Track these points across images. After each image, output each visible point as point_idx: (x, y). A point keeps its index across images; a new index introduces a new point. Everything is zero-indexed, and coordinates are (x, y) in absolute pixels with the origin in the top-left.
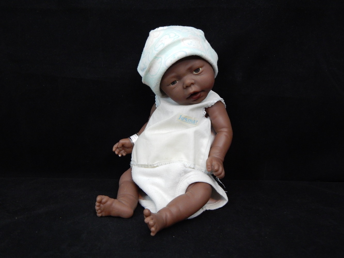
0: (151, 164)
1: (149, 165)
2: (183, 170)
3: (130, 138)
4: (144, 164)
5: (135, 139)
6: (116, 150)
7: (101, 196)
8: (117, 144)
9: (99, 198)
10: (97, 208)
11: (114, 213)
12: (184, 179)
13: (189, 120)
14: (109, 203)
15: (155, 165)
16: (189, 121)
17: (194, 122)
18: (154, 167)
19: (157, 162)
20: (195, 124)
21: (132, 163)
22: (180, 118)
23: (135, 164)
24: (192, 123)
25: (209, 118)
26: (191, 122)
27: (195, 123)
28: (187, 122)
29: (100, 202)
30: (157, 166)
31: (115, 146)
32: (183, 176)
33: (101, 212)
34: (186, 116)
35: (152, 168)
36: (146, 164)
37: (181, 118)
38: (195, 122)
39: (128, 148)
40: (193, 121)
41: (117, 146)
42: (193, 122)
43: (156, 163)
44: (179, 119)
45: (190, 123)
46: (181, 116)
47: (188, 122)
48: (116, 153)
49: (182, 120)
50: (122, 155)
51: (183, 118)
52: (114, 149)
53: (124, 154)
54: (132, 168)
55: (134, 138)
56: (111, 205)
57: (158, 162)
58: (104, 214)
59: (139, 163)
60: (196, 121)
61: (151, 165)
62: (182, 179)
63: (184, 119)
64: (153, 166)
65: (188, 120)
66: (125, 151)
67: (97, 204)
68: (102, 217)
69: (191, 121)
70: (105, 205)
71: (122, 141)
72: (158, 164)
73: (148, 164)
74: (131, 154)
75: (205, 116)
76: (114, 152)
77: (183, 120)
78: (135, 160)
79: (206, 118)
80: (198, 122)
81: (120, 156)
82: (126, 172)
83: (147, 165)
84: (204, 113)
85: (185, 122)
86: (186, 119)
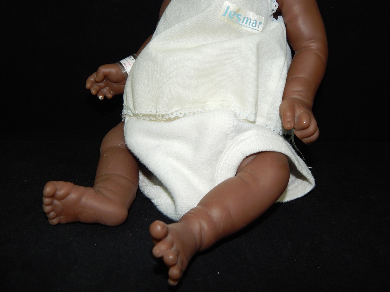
0: (164, 113)
1: (159, 115)
2: (234, 126)
3: (121, 64)
4: (149, 113)
5: (130, 64)
6: (92, 86)
7: (55, 182)
8: (94, 75)
9: (48, 189)
10: (47, 209)
11: (85, 217)
12: (234, 145)
13: (245, 18)
14: (73, 196)
15: (172, 116)
16: (245, 22)
17: (254, 25)
18: (170, 120)
19: (177, 109)
21: (124, 111)
22: (226, 13)
23: (131, 114)
25: (281, 21)
26: (249, 25)
27: (255, 26)
28: (240, 22)
29: (53, 196)
30: (177, 118)
31: (92, 79)
32: (233, 138)
33: (57, 216)
34: (239, 10)
35: (164, 121)
36: (154, 113)
37: (228, 14)
38: (256, 24)
39: (117, 82)
40: (252, 21)
41: (95, 79)
43: (173, 111)
45: (247, 25)
46: (228, 8)
47: (243, 22)
48: (93, 92)
49: (230, 17)
50: (105, 97)
51: (232, 13)
52: (88, 85)
53: (109, 96)
54: (124, 121)
55: (128, 64)
56: (78, 200)
57: (180, 108)
58: (63, 219)
59: (137, 112)
60: (258, 21)
61: (163, 116)
62: (231, 146)
63: (235, 16)
64: (167, 117)
65: (242, 18)
66: (112, 89)
67: (46, 200)
68: (59, 224)
69: (249, 20)
70: (63, 201)
71: (105, 70)
72: (178, 113)
73: (157, 112)
74: (123, 94)
76: (89, 90)
77: (232, 18)
78: (131, 107)
79: (275, 19)
80: (262, 24)
81: (100, 97)
82: (113, 130)
83: (155, 116)
84: (275, 6)
85: (237, 23)
86: (239, 17)
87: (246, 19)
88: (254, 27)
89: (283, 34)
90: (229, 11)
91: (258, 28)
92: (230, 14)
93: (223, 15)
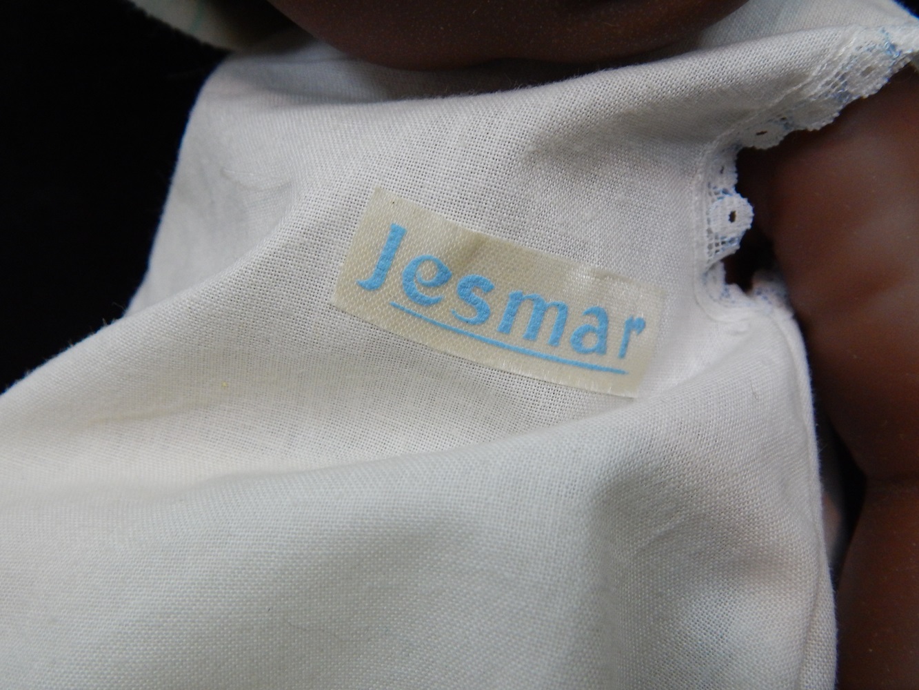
13: (518, 300)
16: (521, 324)
17: (591, 341)
20: (610, 360)
22: (382, 272)
24: (565, 350)
25: (773, 298)
26: (555, 342)
27: (601, 350)
28: (491, 329)
34: (475, 249)
37: (394, 280)
38: (603, 335)
40: (576, 323)
42: (581, 335)
44: (372, 288)
45: (541, 344)
46: (397, 235)
47: (506, 329)
49: (414, 298)
51: (427, 273)
60: (619, 316)
63: (449, 293)
65: (498, 305)
69: (551, 318)
75: (720, 273)
77: (428, 304)
79: (734, 290)
80: (646, 333)
84: (732, 217)
85: (465, 334)
86: (476, 295)
87: (526, 313)
88: (586, 352)
89: (794, 395)
90: (403, 259)
91: (622, 356)
92: (410, 277)
93: (362, 286)
